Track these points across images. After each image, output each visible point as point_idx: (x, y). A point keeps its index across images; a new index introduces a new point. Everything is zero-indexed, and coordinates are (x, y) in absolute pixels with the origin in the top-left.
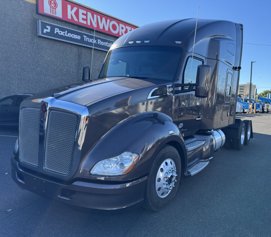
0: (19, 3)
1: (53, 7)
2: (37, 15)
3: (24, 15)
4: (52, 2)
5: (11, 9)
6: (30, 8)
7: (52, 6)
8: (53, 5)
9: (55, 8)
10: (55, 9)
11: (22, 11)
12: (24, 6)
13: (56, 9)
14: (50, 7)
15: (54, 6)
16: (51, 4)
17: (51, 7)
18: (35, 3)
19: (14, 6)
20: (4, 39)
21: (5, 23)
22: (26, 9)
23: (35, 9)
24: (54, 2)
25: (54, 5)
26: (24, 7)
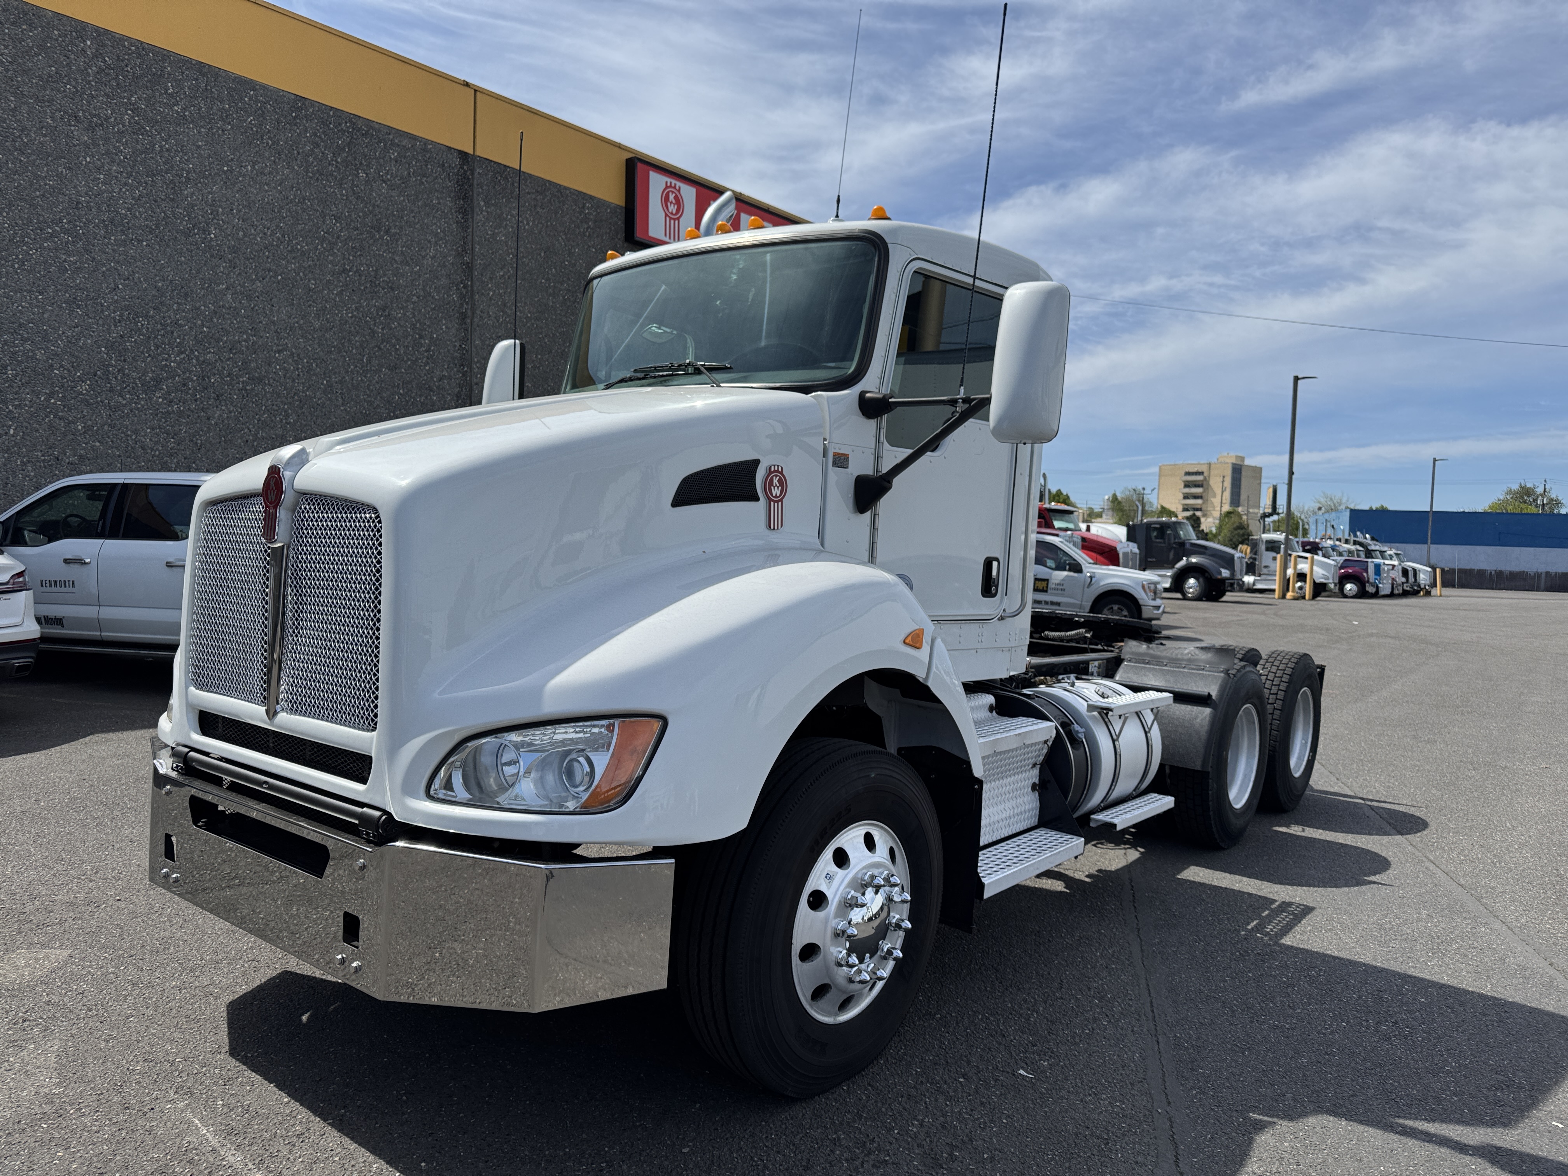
0: (584, 205)
1: (672, 213)
2: (626, 245)
3: (593, 246)
4: (672, 197)
5: (563, 229)
6: (610, 223)
7: (670, 211)
8: (673, 208)
9: (678, 219)
10: (677, 222)
11: (589, 235)
12: (596, 215)
13: (681, 220)
14: (664, 214)
15: (674, 212)
16: (669, 204)
17: (666, 215)
18: (623, 204)
19: (571, 219)
20: (541, 333)
21: (546, 280)
22: (600, 228)
23: (621, 224)
24: (676, 198)
25: (676, 206)
26: (595, 221)
